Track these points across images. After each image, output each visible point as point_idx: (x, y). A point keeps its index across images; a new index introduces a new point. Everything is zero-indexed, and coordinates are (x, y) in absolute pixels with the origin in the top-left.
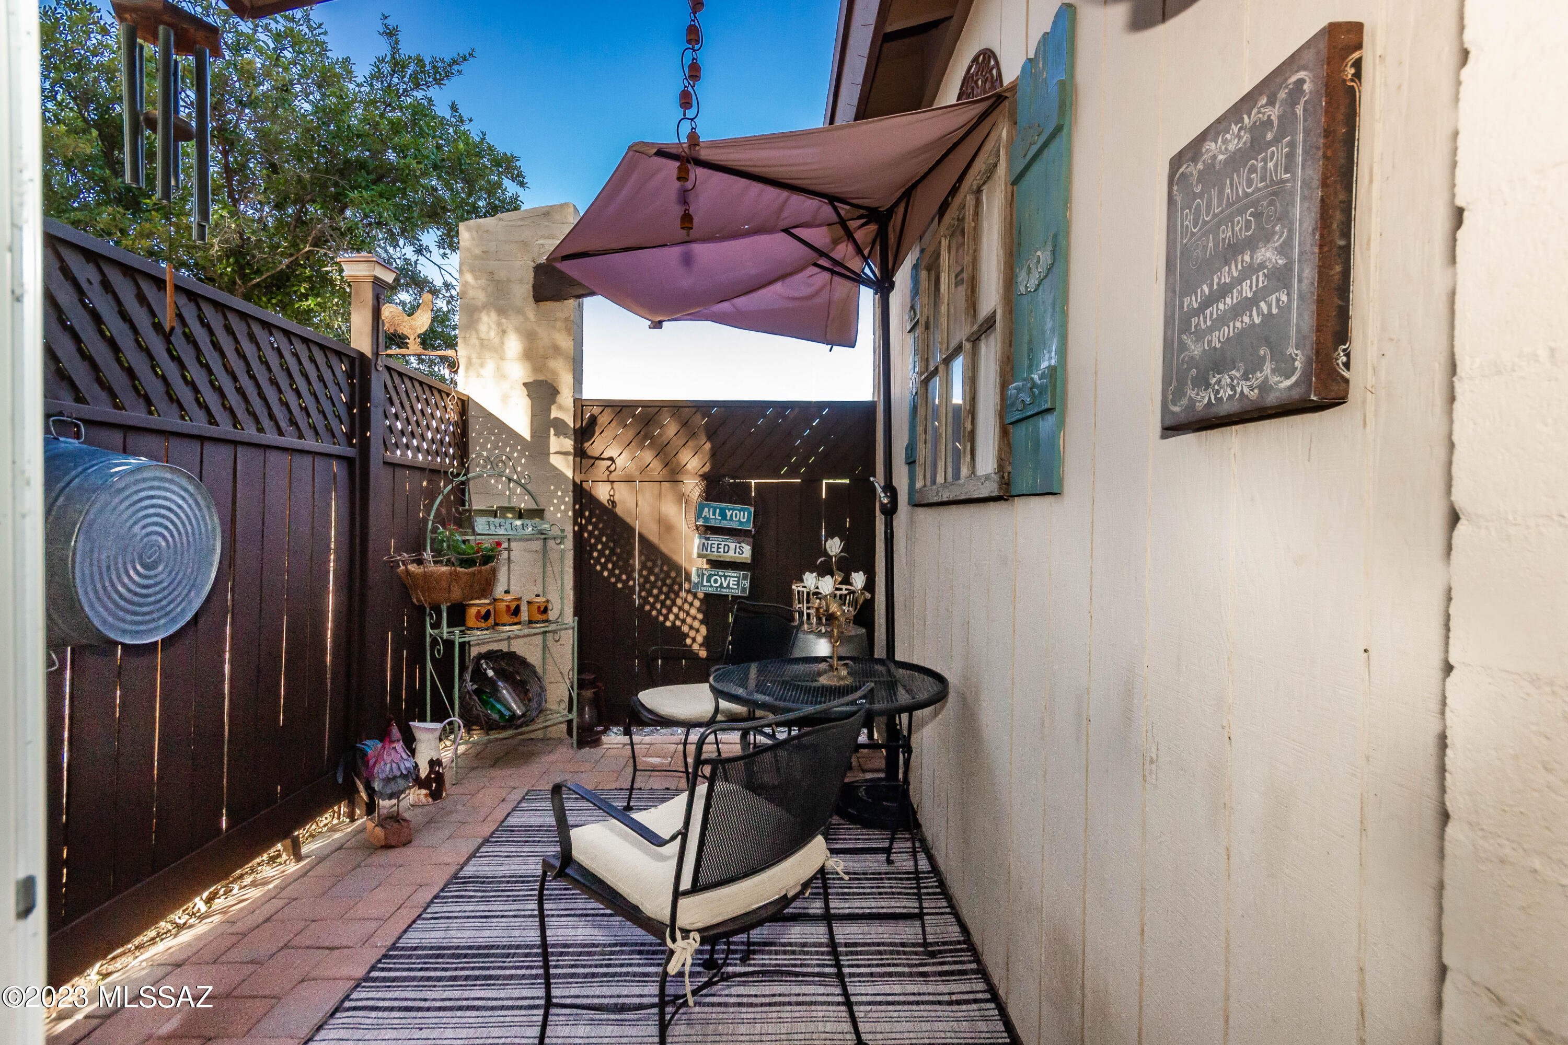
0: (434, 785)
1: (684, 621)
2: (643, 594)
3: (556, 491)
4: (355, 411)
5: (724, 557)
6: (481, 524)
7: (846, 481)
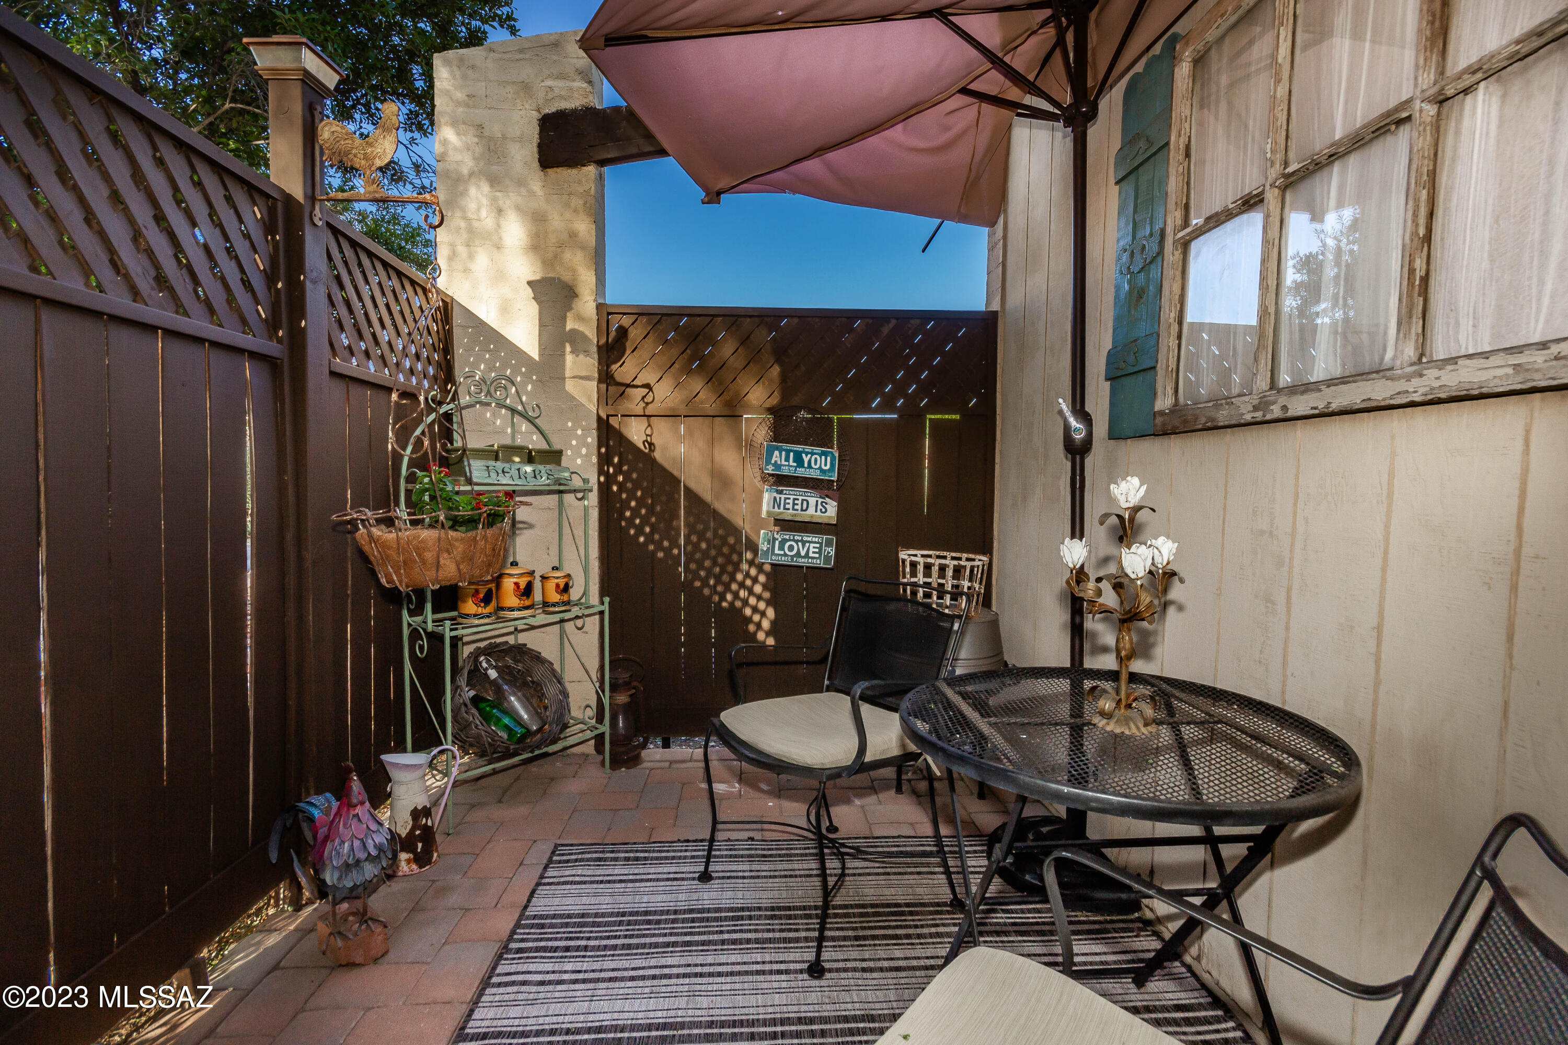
0: (420, 845)
1: (745, 602)
2: (693, 566)
3: (574, 429)
4: (280, 285)
5: (800, 515)
6: (477, 469)
7: (958, 417)
